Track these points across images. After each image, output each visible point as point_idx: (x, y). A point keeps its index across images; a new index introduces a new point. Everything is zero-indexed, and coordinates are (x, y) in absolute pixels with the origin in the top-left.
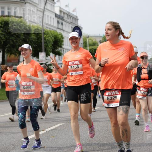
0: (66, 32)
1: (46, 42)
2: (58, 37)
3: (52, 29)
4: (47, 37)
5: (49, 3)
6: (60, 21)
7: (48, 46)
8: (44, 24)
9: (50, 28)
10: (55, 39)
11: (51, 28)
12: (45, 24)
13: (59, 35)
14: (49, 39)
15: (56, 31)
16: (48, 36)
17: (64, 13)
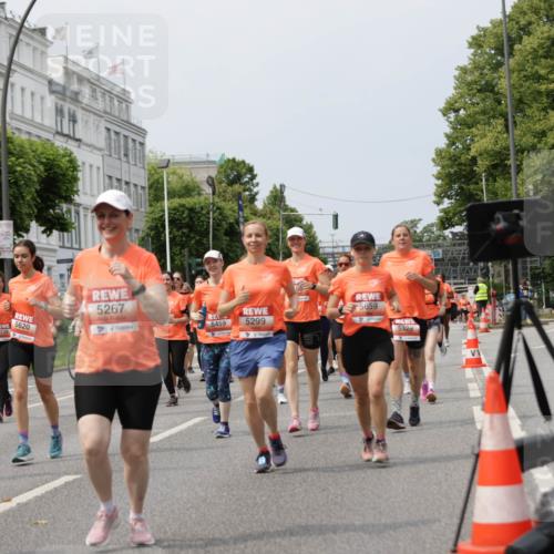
0: (89, 146)
1: (16, 183)
2: (59, 166)
3: (39, 137)
4: (19, 165)
5: (28, 44)
6: (67, 106)
7: (23, 198)
8: (8, 119)
9: (29, 133)
10: (46, 170)
11: (34, 131)
12: (11, 118)
13: (64, 156)
14: (26, 172)
15: (53, 144)
16: (21, 160)
17: (81, 79)
